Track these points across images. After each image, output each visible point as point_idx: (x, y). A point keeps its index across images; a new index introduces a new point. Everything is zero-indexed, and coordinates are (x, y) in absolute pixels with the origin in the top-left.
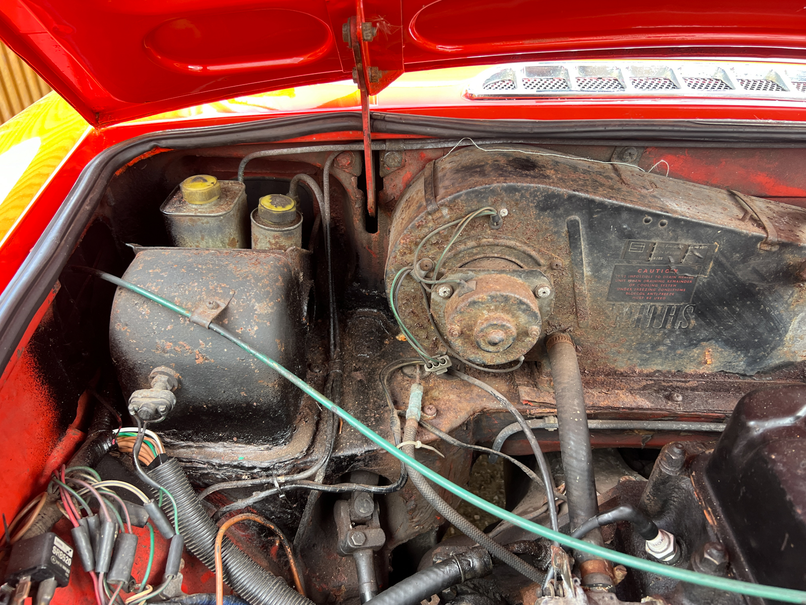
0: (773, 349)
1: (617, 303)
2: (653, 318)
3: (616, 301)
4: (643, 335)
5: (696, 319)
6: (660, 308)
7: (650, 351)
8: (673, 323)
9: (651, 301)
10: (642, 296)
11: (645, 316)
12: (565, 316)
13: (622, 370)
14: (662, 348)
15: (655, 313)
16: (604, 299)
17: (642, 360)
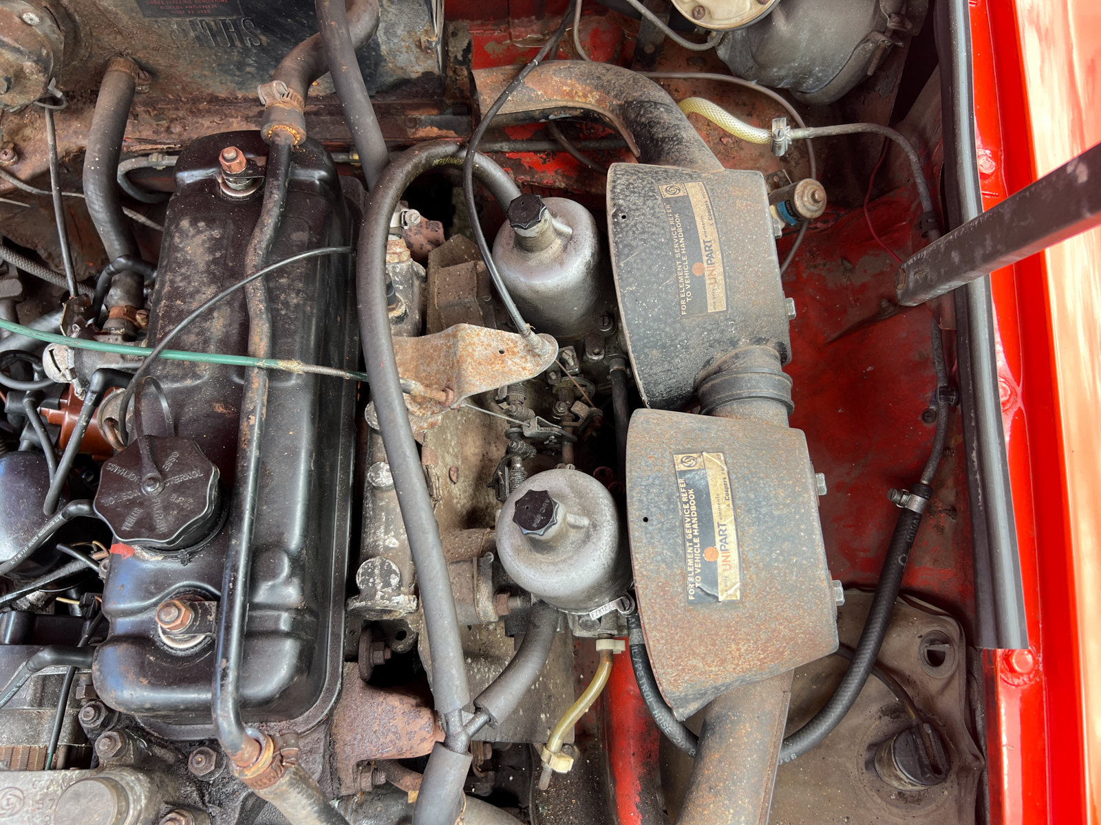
0: (377, 65)
1: (159, 20)
2: (214, 35)
3: (156, 17)
4: (216, 56)
5: (263, 33)
6: (213, 23)
7: (238, 73)
8: (242, 41)
9: (196, 15)
10: (181, 10)
11: (201, 32)
12: (111, 37)
13: (223, 96)
14: (248, 69)
15: (211, 30)
16: (141, 16)
17: (237, 84)
